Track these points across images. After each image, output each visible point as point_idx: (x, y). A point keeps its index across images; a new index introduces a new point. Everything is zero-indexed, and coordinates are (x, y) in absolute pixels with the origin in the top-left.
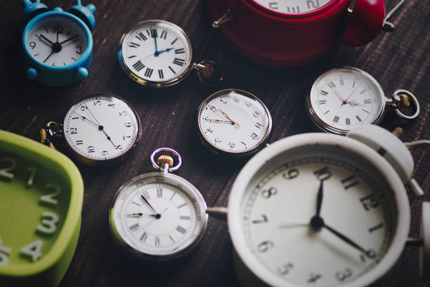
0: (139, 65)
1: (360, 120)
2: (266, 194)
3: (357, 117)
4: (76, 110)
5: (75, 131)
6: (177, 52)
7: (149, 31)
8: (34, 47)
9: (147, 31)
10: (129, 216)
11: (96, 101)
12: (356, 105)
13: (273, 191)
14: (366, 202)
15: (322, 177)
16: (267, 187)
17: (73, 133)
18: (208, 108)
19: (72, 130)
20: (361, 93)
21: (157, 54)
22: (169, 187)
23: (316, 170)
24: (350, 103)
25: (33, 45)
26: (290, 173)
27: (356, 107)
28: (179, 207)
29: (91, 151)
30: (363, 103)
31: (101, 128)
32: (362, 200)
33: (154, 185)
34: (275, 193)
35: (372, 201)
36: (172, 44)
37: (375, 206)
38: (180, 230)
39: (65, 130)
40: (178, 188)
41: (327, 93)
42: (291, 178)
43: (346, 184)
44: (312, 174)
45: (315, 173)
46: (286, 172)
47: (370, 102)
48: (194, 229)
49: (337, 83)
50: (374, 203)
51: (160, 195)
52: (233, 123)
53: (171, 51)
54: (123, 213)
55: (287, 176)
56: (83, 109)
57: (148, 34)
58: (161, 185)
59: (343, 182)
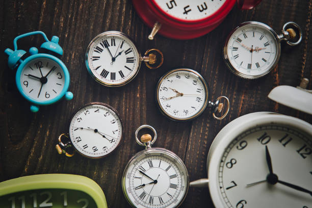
0: (104, 73)
1: (265, 61)
2: (229, 165)
3: (263, 59)
4: (75, 124)
5: (80, 139)
6: (127, 52)
7: (103, 44)
8: (27, 85)
9: (101, 44)
10: (136, 188)
11: (85, 112)
12: (259, 50)
13: (233, 162)
14: (301, 152)
15: (264, 141)
16: (228, 160)
17: (78, 141)
18: (162, 89)
19: (77, 139)
20: (261, 39)
21: (114, 59)
22: (155, 157)
23: (259, 138)
24: (255, 50)
25: (26, 83)
26: (240, 145)
27: (260, 51)
28: (167, 170)
29: (96, 150)
30: (264, 47)
31: (96, 131)
32: (298, 151)
33: (145, 160)
34: (235, 163)
35: (306, 150)
36: (121, 48)
37: (309, 154)
38: (173, 186)
39: (72, 140)
40: (162, 156)
41: (237, 48)
42: (243, 148)
43: (284, 142)
44: (257, 141)
45: (259, 140)
46: (238, 144)
47: (269, 44)
48: (182, 182)
49: (242, 37)
50: (308, 151)
51: (151, 166)
52: (182, 95)
53: (122, 54)
54: (132, 188)
55: (240, 148)
56: (79, 120)
57: (102, 45)
58: (150, 158)
59: (281, 141)
